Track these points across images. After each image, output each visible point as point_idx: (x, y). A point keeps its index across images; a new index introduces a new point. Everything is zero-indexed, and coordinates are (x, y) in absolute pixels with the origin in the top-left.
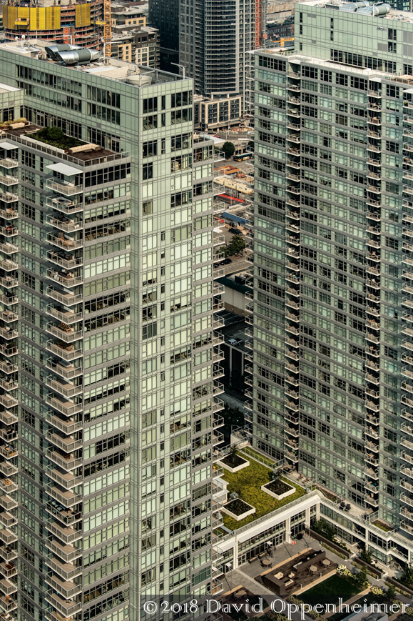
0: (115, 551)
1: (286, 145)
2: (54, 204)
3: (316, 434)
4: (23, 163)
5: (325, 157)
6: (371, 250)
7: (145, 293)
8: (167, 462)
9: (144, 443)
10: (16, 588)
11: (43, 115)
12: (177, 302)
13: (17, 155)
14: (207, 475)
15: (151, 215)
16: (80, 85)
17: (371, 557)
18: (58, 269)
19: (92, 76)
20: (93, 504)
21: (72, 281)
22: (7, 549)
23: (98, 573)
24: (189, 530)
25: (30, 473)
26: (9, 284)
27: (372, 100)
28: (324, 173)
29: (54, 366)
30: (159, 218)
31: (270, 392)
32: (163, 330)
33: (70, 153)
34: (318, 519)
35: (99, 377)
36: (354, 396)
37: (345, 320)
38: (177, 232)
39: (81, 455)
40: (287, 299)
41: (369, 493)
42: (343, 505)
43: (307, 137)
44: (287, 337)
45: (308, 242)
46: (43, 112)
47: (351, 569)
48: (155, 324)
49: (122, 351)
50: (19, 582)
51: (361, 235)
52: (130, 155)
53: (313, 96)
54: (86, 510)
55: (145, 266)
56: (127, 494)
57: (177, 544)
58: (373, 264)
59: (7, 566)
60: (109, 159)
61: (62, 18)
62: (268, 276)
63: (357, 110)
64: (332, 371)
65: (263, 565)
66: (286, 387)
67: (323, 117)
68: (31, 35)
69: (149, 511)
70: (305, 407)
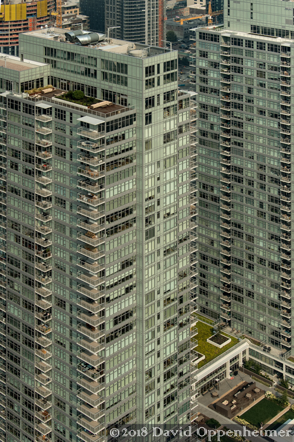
0: (127, 396)
1: (220, 94)
2: (83, 146)
3: (244, 299)
4: (56, 117)
5: (249, 101)
6: (283, 165)
7: (147, 207)
8: (162, 327)
9: (147, 315)
10: (51, 429)
11: (66, 82)
12: (168, 211)
13: (51, 112)
14: (187, 335)
15: (151, 150)
16: (96, 59)
17: (288, 384)
18: (86, 193)
19: (105, 52)
20: (112, 363)
21: (96, 202)
22: (43, 401)
23: (116, 413)
24: (176, 376)
25: (61, 344)
26: (45, 206)
27: (283, 59)
28: (248, 113)
29: (83, 264)
30: (156, 152)
31: (209, 271)
32: (159, 232)
33: (92, 108)
34: (247, 359)
35: (116, 270)
36: (272, 269)
37: (265, 216)
38: (168, 161)
39: (103, 328)
40: (221, 203)
41: (284, 337)
42: (265, 348)
43: (235, 88)
44: (221, 231)
45: (236, 162)
46: (65, 80)
47: (274, 393)
48: (154, 228)
49: (131, 249)
50: (53, 424)
51: (276, 155)
52: (135, 108)
53: (240, 59)
54: (107, 367)
55: (147, 187)
56: (135, 353)
57: (168, 387)
58: (285, 175)
59: (43, 414)
60: (122, 111)
61: (28, 11)
62: (207, 188)
63: (272, 67)
64: (255, 253)
65: (213, 396)
66: (221, 267)
67: (247, 73)
68: (5, 24)
69: (150, 365)
70: (235, 280)
